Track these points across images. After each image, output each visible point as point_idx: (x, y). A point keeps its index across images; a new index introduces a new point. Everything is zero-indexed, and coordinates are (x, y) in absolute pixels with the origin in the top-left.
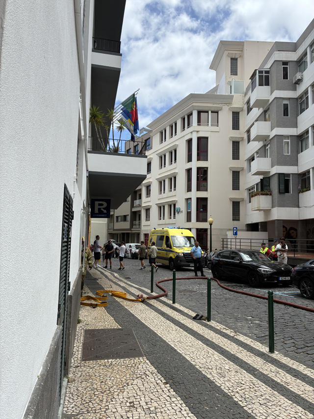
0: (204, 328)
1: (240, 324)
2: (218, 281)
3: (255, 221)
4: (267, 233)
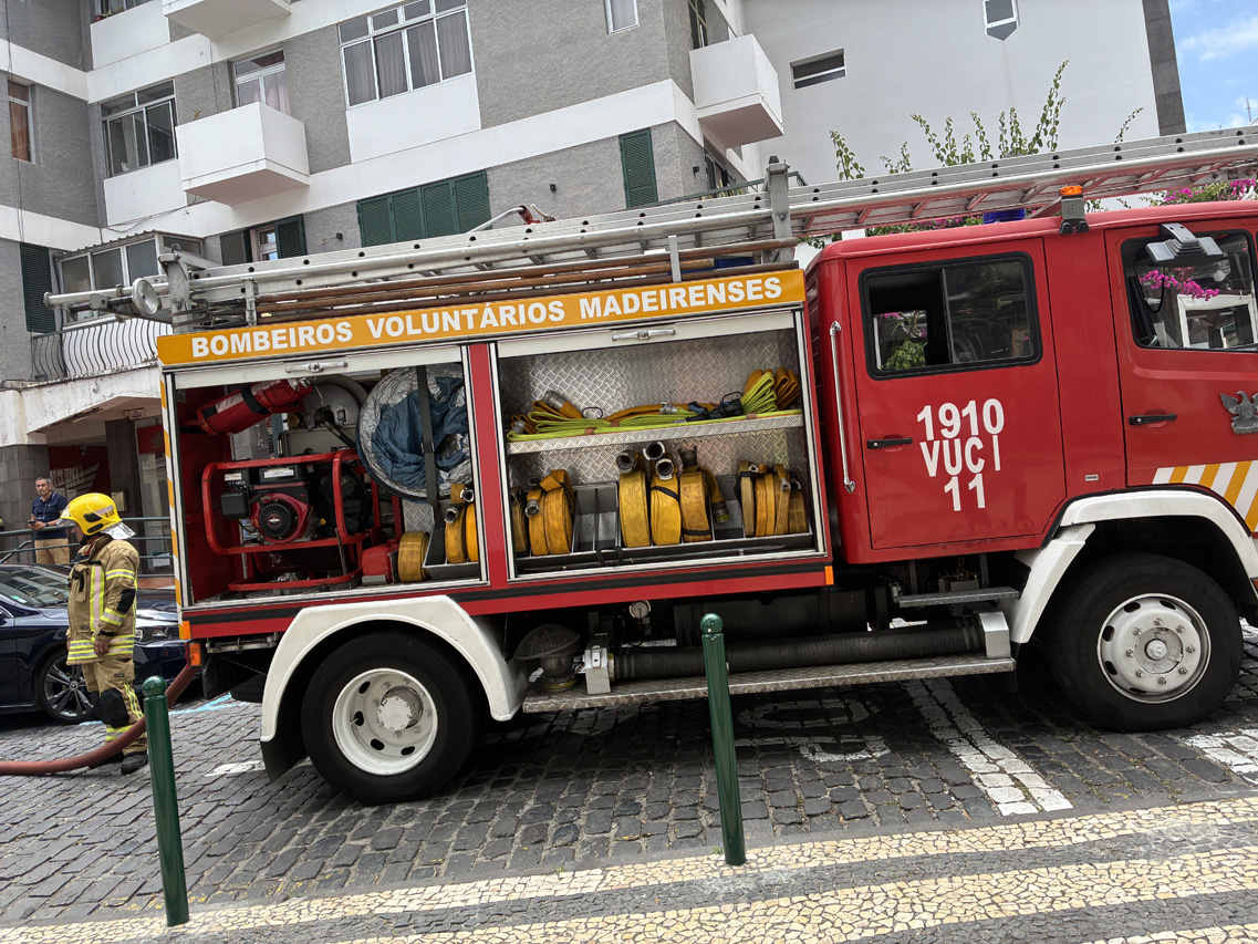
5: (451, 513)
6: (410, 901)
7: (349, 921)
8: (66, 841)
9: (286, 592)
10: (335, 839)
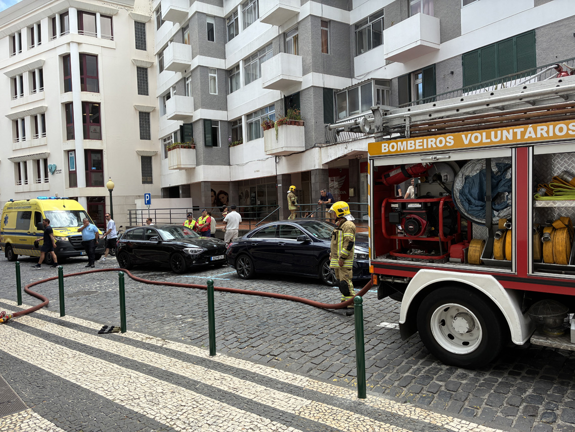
0: (117, 343)
1: (167, 328)
2: (128, 271)
3: (174, 184)
4: (191, 199)
5: (498, 235)
6: (462, 427)
7: (432, 427)
8: (325, 341)
9: (414, 260)
10: (428, 377)
